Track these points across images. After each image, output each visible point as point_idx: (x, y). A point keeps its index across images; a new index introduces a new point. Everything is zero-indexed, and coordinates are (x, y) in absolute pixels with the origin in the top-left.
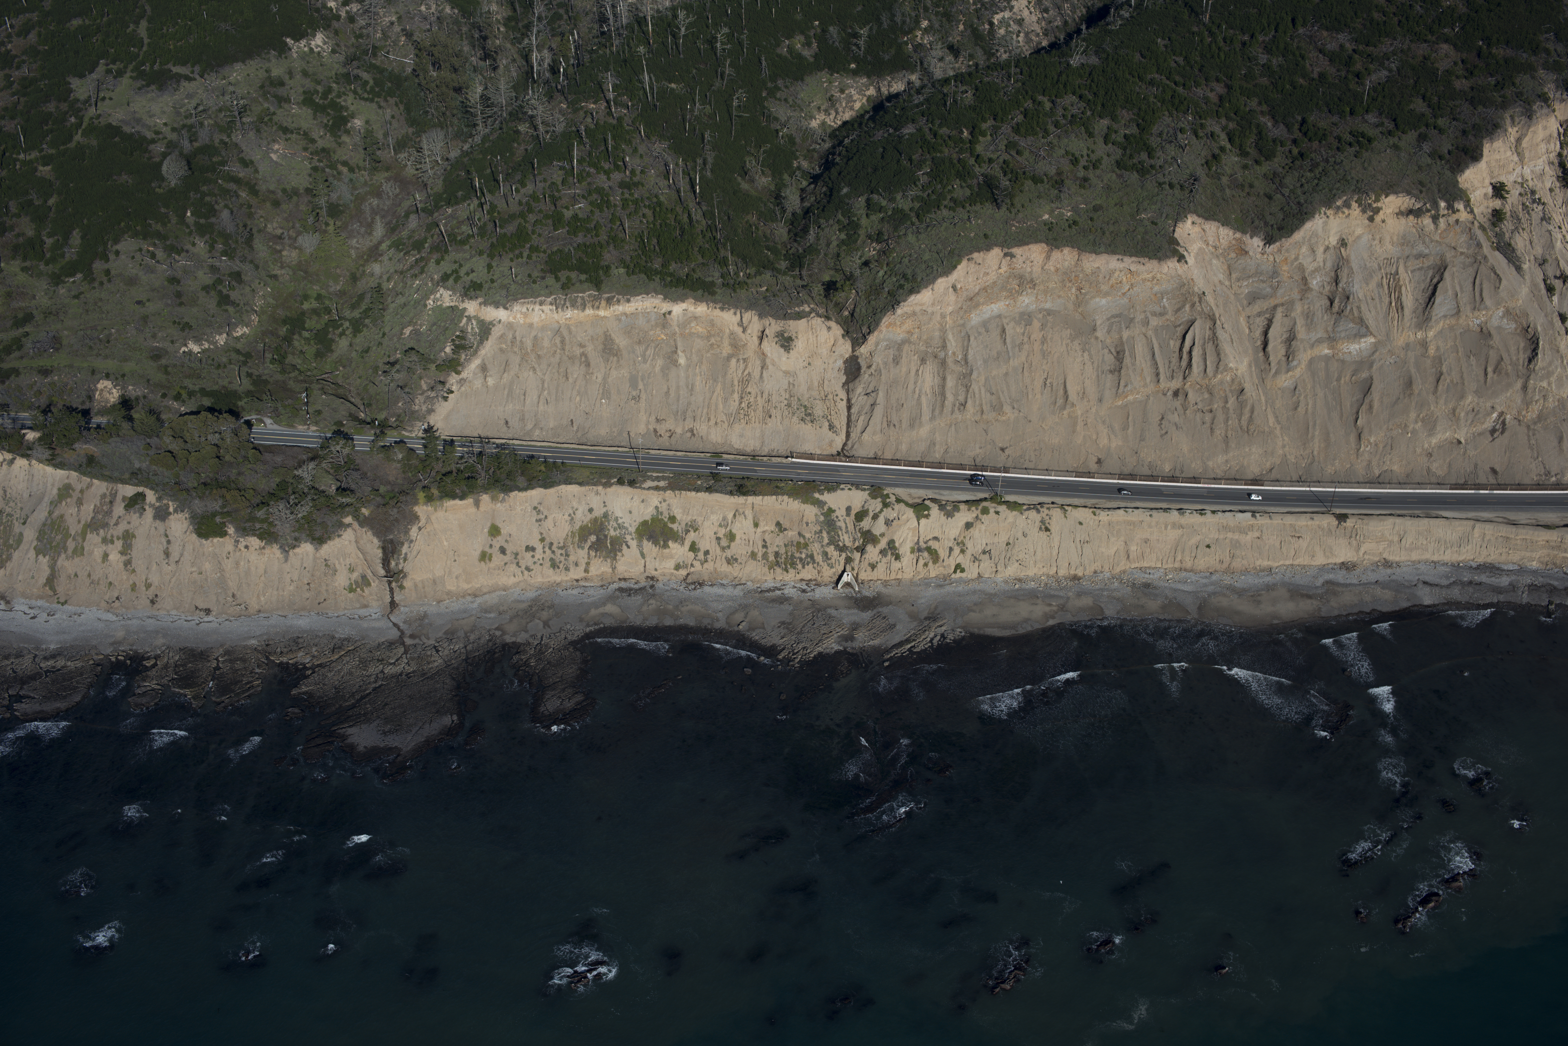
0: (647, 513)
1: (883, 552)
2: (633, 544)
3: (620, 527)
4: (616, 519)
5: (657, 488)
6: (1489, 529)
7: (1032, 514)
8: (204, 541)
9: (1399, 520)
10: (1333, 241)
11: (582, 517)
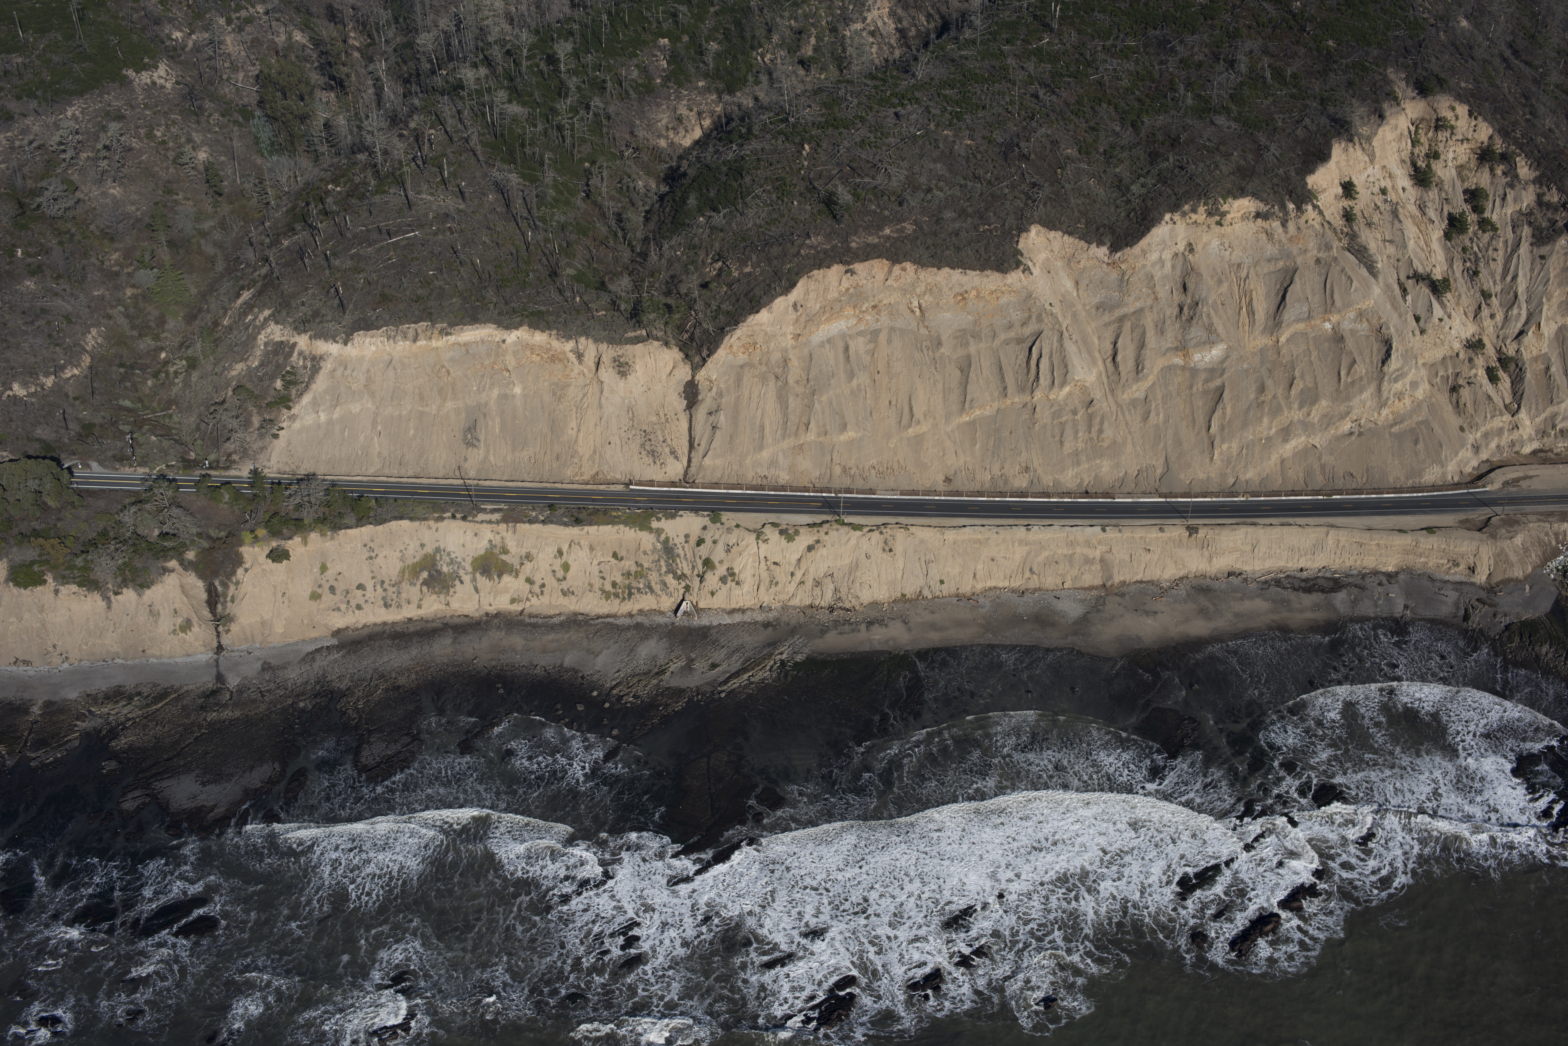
0: (480, 546)
1: (723, 580)
2: (467, 578)
3: (452, 562)
4: (449, 554)
5: (490, 522)
6: (1343, 537)
7: (876, 535)
8: (22, 591)
9: (1251, 529)
10: (1181, 247)
11: (414, 554)
